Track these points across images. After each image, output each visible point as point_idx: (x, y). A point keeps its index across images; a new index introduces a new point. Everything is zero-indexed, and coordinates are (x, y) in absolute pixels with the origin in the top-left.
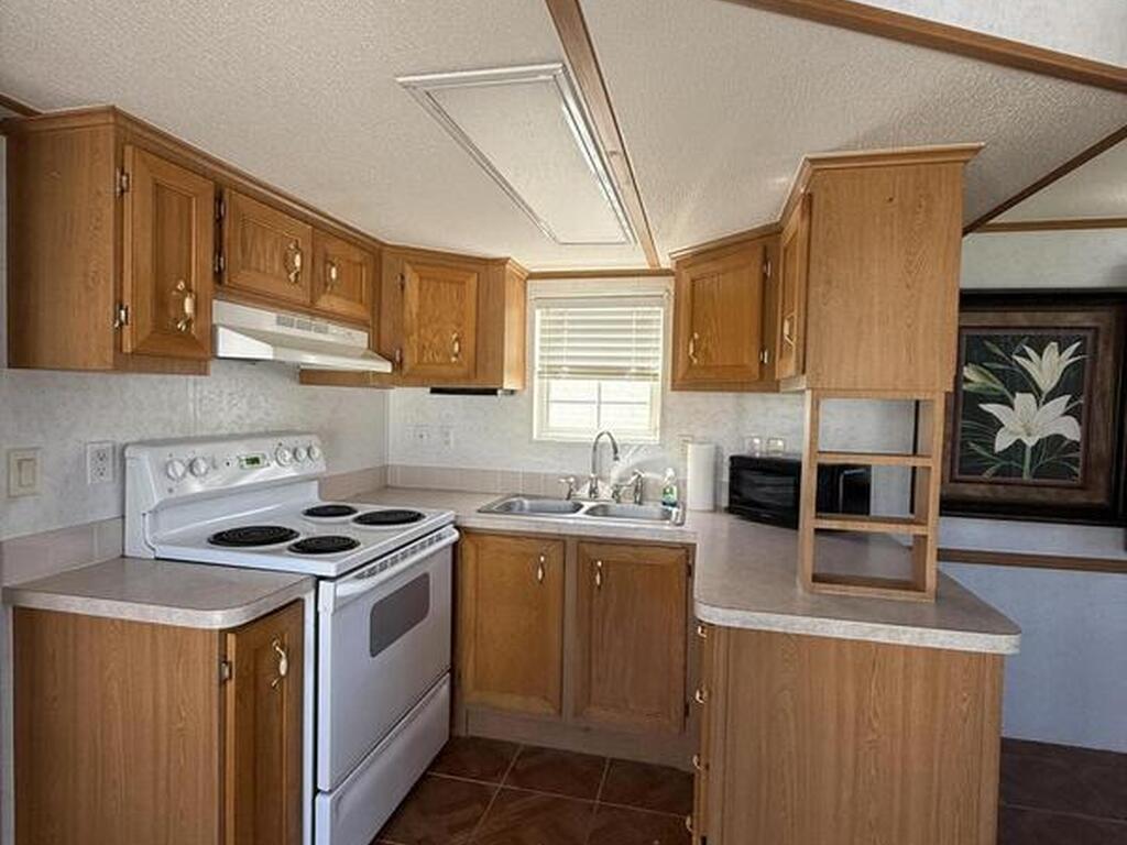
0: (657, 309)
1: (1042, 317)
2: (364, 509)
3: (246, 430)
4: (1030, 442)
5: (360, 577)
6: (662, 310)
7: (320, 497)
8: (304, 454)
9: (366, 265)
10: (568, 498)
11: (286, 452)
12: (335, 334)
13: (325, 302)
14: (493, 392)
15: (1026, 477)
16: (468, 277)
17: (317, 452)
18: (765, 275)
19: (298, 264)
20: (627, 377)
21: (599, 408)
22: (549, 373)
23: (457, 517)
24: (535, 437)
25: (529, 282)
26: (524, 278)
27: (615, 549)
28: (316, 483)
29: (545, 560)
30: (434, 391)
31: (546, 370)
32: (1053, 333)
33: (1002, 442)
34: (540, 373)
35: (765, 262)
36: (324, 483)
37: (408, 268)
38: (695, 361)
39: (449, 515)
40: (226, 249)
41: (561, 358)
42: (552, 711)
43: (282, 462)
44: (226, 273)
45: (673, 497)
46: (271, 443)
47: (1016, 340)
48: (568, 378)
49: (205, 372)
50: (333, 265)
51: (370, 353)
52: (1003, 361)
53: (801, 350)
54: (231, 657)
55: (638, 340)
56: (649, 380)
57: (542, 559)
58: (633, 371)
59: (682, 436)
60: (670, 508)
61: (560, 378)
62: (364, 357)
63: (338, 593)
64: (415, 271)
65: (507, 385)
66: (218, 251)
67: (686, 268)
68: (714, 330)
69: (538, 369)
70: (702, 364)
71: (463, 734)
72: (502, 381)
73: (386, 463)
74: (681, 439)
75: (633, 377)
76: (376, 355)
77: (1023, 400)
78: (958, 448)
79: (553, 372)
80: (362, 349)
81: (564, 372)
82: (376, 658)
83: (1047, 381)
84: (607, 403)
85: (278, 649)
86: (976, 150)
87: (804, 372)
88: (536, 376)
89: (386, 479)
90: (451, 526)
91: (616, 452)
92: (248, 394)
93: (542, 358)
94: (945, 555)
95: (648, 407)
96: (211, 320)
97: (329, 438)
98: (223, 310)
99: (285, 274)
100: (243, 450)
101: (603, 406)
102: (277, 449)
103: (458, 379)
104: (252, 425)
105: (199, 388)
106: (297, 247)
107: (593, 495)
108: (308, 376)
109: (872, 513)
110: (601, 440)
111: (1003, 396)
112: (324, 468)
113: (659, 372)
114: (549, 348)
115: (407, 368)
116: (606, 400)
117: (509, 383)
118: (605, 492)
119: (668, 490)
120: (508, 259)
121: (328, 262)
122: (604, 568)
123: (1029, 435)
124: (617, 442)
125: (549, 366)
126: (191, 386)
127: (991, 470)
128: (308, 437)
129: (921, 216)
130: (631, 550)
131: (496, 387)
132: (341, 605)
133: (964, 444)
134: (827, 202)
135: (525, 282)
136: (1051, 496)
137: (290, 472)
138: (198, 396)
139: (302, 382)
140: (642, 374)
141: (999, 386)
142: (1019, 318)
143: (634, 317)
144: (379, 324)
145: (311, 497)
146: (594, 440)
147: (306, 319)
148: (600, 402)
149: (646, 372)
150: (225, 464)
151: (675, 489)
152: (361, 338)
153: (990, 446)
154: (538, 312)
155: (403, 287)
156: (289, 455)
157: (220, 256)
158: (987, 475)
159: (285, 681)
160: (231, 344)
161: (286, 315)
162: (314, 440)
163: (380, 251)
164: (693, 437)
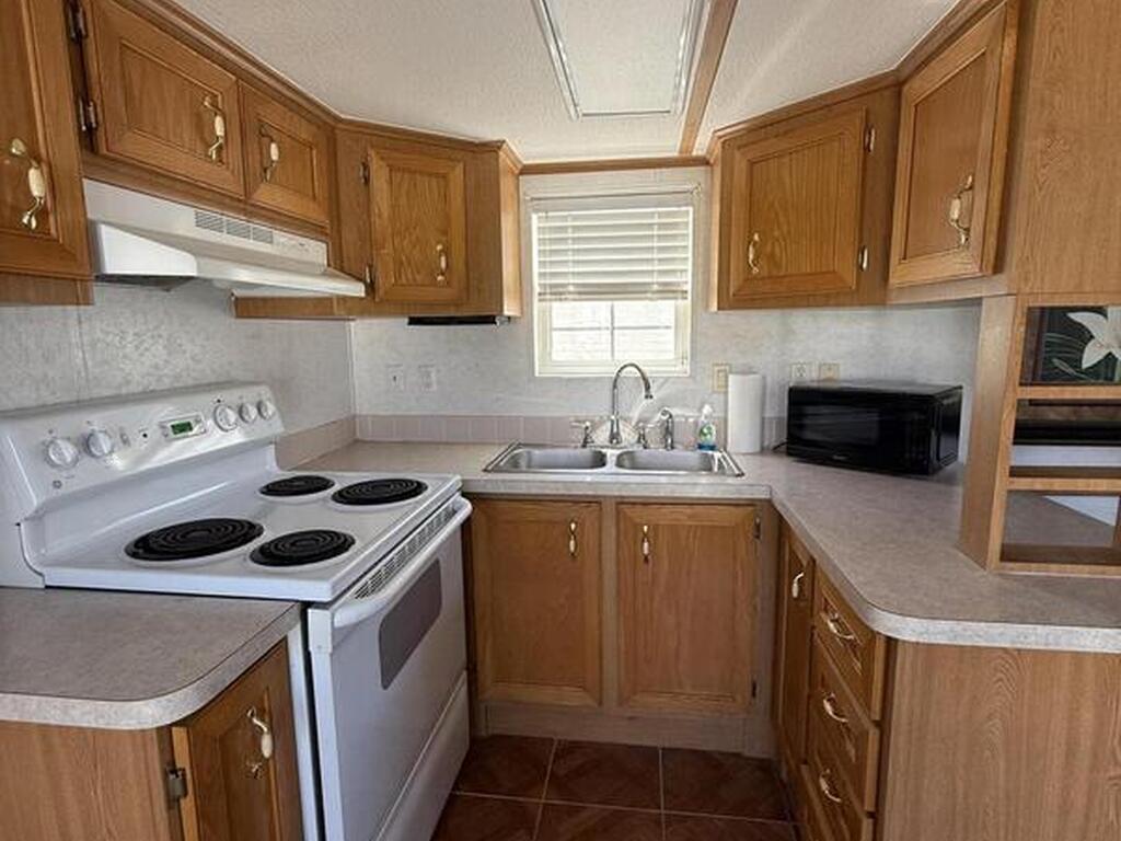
0: (684, 209)
2: (343, 480)
3: (166, 383)
4: (1120, 355)
5: (362, 593)
6: (691, 209)
7: (282, 468)
8: (253, 412)
9: (317, 146)
10: (584, 446)
11: (228, 411)
12: (284, 242)
13: (266, 195)
14: (489, 320)
16: (453, 168)
17: (271, 409)
18: (867, 149)
19: (220, 131)
20: (649, 295)
21: (612, 334)
22: (551, 294)
23: (463, 481)
24: (537, 374)
25: (521, 178)
26: (517, 172)
27: (666, 510)
28: (273, 446)
29: (576, 528)
30: (414, 321)
31: (548, 291)
33: (1091, 357)
34: (540, 294)
35: (868, 130)
36: (283, 446)
37: (372, 153)
38: (755, 270)
39: (455, 480)
40: (96, 94)
41: (565, 274)
42: (590, 702)
43: (227, 427)
44: (101, 133)
45: (711, 439)
46: (208, 400)
48: (575, 300)
49: (87, 300)
50: (272, 141)
51: (330, 269)
54: (183, 761)
55: (661, 249)
56: (676, 298)
57: (573, 526)
58: (655, 287)
59: (717, 365)
60: (710, 452)
61: (566, 299)
62: (324, 275)
63: (336, 625)
64: (382, 159)
65: (506, 313)
66: (83, 92)
67: (739, 148)
68: (785, 228)
69: (537, 289)
70: (765, 273)
71: (483, 733)
72: (502, 306)
73: (352, 411)
74: (716, 369)
75: (656, 296)
76: (338, 273)
78: (1040, 366)
79: (557, 293)
80: (320, 265)
81: (570, 293)
82: (390, 689)
84: (620, 328)
85: (255, 721)
87: (998, 266)
88: (536, 298)
89: (354, 433)
90: (458, 494)
91: (648, 388)
92: (165, 334)
93: (542, 275)
95: (673, 330)
96: (85, 214)
97: (285, 389)
98: (102, 198)
99: (200, 149)
100: (169, 412)
101: (616, 332)
102: (216, 408)
103: (446, 305)
104: (177, 377)
105: (85, 326)
106: (215, 104)
107: (615, 441)
108: (250, 306)
110: (623, 374)
112: (282, 429)
113: (688, 287)
114: (551, 262)
115: (381, 292)
116: (621, 325)
117: (509, 309)
118: (628, 435)
119: (705, 431)
120: (504, 142)
121: (265, 136)
122: (651, 534)
123: (1120, 347)
124: (648, 375)
125: (551, 286)
126: (73, 321)
128: (256, 389)
130: (688, 510)
131: (495, 313)
132: (341, 637)
133: (1048, 361)
135: (518, 179)
137: (236, 438)
138: (86, 339)
139: (239, 316)
140: (668, 291)
143: (656, 220)
144: (339, 232)
145: (268, 467)
146: (614, 376)
147: (239, 221)
148: (614, 328)
149: (674, 288)
150: (141, 436)
151: (714, 428)
152: (317, 251)
153: (1076, 362)
154: (534, 217)
155: (367, 180)
156: (232, 416)
157: (86, 104)
159: (271, 762)
160: (123, 253)
161: (212, 213)
162: (265, 392)
163: (333, 128)
164: (730, 365)
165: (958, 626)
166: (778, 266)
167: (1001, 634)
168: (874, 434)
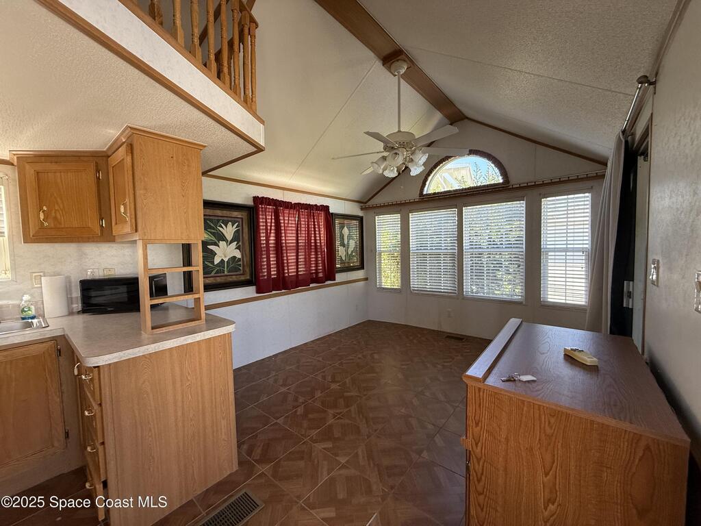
1: (226, 213)
4: (226, 260)
6: (2, 187)
15: (226, 273)
32: (230, 219)
33: (217, 260)
35: (98, 171)
38: (46, 224)
45: (32, 313)
47: (218, 221)
52: (214, 229)
53: (133, 221)
59: (34, 272)
60: (30, 321)
67: (28, 163)
70: (52, 226)
74: (33, 275)
77: (222, 244)
83: (229, 237)
86: (205, 146)
87: (136, 231)
94: (207, 308)
109: (169, 294)
111: (216, 242)
113: (5, 230)
119: (26, 310)
123: (225, 257)
127: (215, 271)
129: (186, 167)
134: (141, 150)
136: (234, 278)
141: (214, 239)
142: (219, 212)
151: (33, 307)
153: (213, 262)
158: (213, 274)
164: (44, 273)
165: (121, 354)
166: (60, 224)
167: (139, 351)
168: (126, 300)
